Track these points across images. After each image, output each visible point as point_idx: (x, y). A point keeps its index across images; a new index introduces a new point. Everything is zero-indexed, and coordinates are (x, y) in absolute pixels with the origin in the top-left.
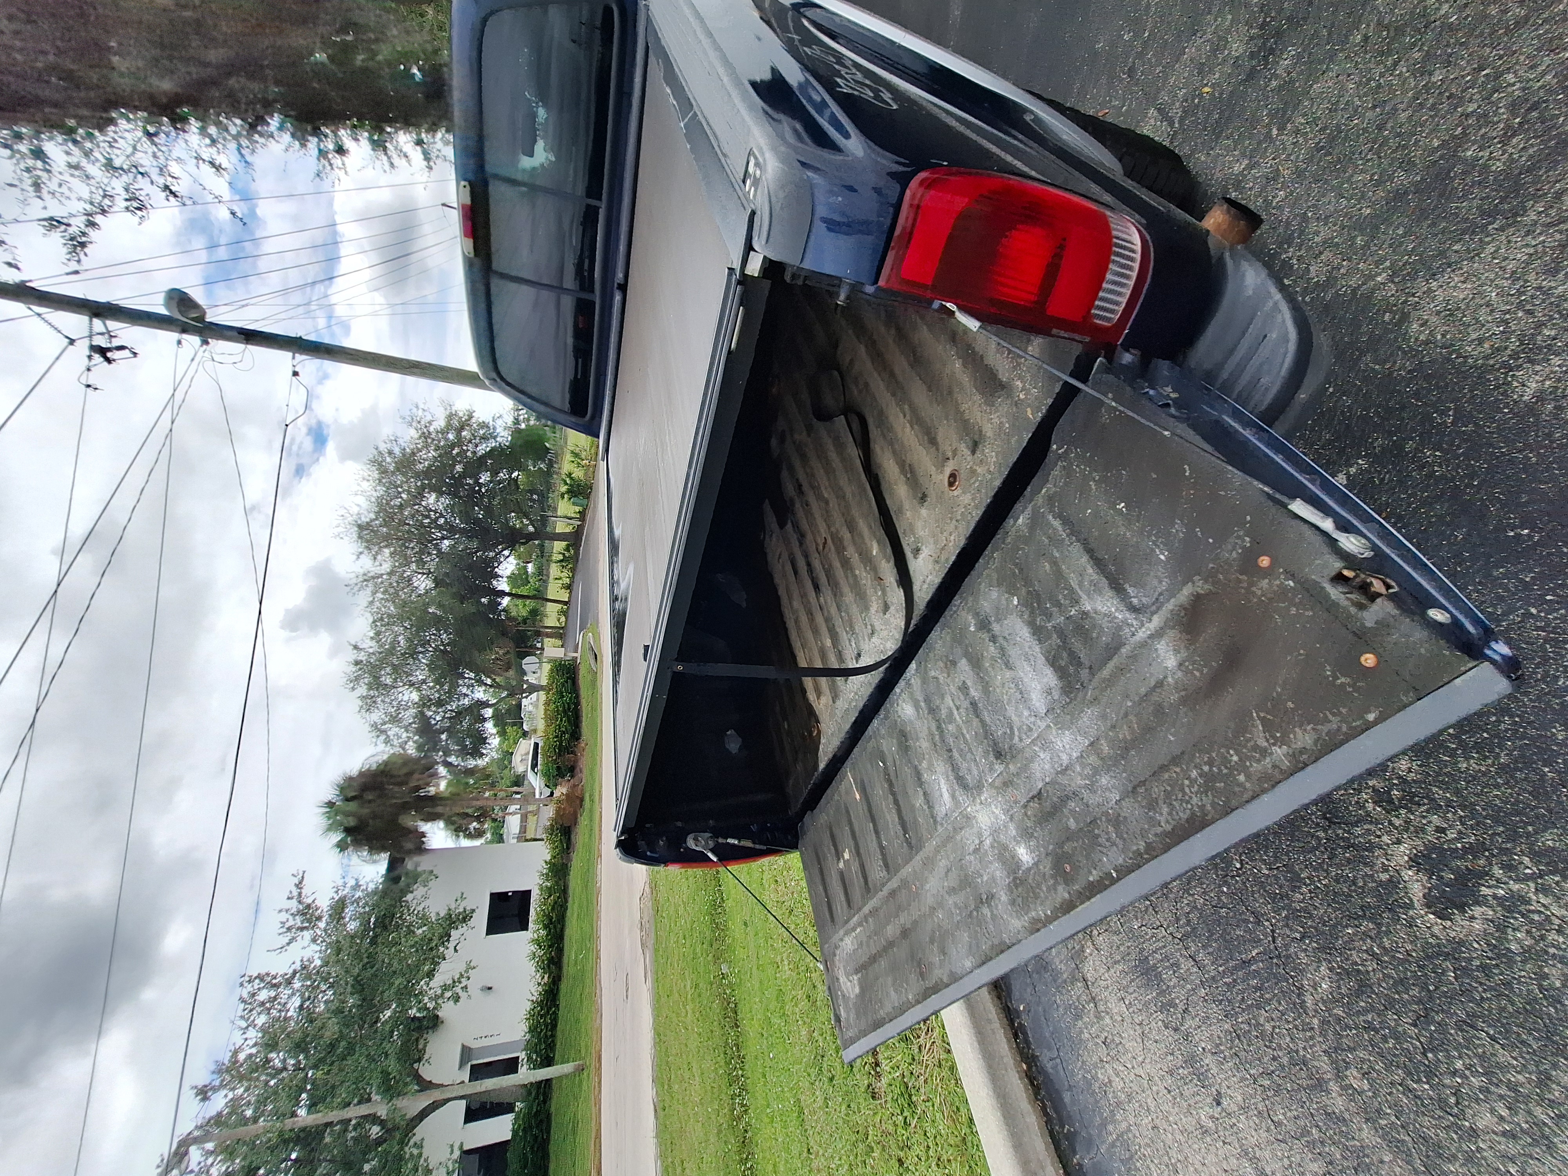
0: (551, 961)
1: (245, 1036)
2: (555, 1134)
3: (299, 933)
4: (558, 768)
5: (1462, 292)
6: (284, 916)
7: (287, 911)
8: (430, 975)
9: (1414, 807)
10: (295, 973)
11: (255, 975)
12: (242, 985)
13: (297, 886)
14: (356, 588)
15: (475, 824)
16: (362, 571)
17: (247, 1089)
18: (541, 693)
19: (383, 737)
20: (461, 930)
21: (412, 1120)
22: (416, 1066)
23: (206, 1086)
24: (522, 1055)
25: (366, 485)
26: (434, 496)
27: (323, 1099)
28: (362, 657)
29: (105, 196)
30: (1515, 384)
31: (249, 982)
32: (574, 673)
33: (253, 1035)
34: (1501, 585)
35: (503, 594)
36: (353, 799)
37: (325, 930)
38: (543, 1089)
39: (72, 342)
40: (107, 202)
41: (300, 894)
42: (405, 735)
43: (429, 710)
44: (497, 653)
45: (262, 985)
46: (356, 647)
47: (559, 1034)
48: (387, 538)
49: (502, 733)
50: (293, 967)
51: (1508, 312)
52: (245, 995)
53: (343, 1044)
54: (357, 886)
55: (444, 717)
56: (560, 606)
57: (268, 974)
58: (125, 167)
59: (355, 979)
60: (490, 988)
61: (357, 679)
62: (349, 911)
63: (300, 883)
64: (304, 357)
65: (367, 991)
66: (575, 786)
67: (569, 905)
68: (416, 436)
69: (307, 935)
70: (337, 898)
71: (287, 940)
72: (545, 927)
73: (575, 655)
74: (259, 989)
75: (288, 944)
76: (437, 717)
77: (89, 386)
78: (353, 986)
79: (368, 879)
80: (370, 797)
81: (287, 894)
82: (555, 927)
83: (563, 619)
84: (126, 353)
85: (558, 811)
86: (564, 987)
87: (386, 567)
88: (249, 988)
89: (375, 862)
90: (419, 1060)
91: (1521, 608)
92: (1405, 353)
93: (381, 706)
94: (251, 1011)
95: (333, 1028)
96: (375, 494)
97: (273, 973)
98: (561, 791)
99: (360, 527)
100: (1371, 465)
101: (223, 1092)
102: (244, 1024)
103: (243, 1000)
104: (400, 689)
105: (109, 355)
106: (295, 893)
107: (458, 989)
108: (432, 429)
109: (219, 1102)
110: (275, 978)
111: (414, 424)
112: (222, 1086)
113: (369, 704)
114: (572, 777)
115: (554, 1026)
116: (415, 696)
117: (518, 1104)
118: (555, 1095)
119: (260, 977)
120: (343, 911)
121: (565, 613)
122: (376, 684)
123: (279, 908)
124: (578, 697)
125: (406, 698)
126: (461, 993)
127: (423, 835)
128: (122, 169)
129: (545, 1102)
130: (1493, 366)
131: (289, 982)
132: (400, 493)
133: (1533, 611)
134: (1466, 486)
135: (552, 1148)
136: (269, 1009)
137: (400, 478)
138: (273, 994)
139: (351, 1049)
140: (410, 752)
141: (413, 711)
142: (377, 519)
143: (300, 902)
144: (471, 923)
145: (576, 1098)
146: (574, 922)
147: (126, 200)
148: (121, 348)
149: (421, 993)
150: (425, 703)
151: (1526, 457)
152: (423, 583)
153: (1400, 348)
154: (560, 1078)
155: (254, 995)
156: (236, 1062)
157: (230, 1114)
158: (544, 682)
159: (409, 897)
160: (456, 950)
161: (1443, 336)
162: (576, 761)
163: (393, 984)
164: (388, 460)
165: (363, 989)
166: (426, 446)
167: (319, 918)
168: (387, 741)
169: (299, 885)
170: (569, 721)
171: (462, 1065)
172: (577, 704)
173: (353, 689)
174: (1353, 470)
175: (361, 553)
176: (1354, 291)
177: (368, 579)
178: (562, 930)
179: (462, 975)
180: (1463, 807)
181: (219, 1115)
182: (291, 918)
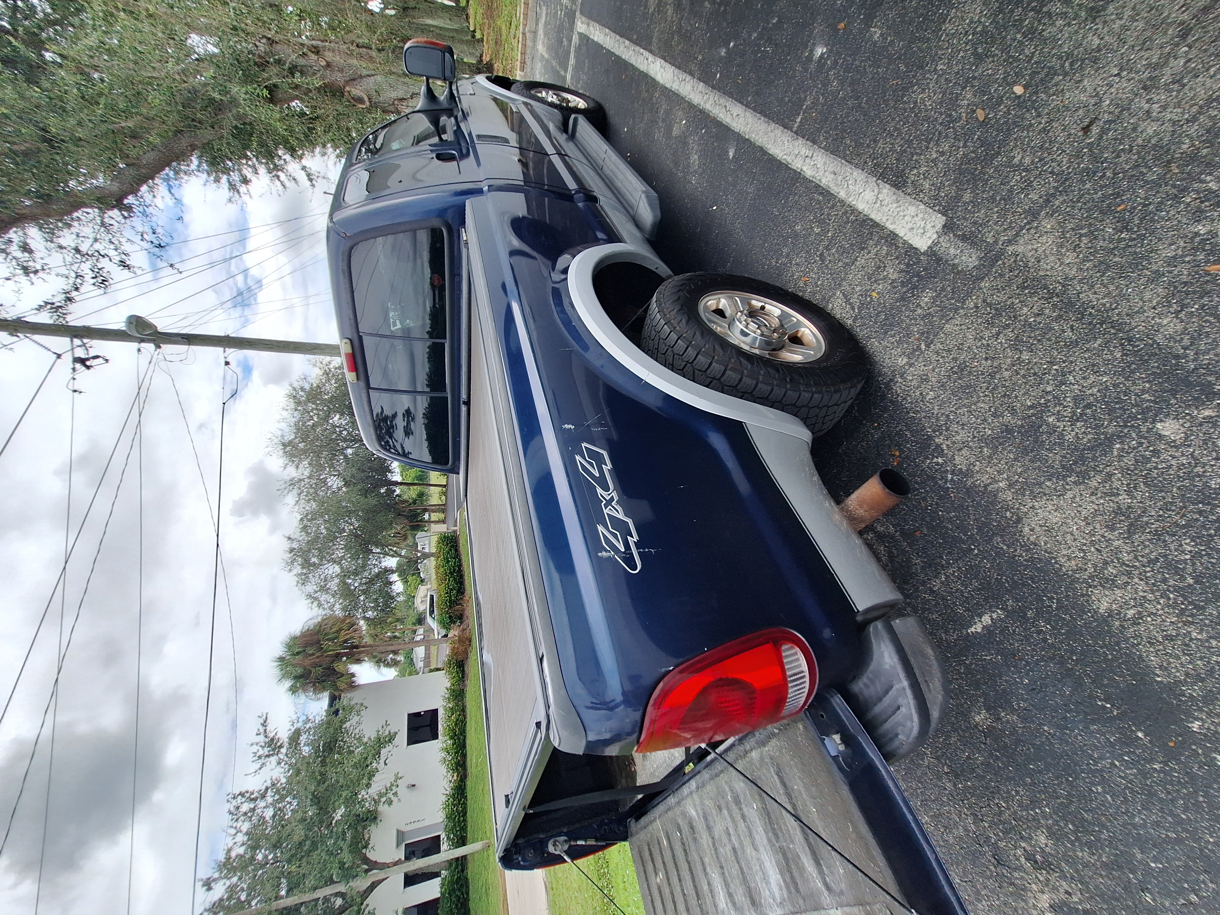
0: (458, 764)
1: (234, 841)
2: (472, 895)
3: (267, 759)
4: (450, 617)
5: (1055, 518)
6: (255, 748)
7: (257, 744)
8: (368, 786)
9: (1051, 872)
10: (267, 789)
11: (238, 793)
12: (228, 801)
13: (263, 725)
14: (286, 492)
15: (391, 656)
16: (288, 478)
17: (240, 878)
18: (432, 558)
19: (316, 603)
20: (388, 748)
21: (365, 892)
22: (364, 851)
23: (209, 879)
24: (443, 836)
25: (285, 414)
26: (338, 416)
27: (297, 885)
28: (295, 545)
29: (77, 277)
30: (1094, 598)
31: (234, 798)
32: (456, 542)
33: (241, 838)
34: (1096, 738)
35: (396, 483)
36: (298, 653)
37: (286, 755)
38: (461, 863)
39: (59, 356)
40: (78, 281)
41: (265, 730)
42: (332, 600)
43: (349, 578)
44: (396, 528)
45: (244, 800)
46: (289, 538)
47: (469, 819)
48: (304, 451)
49: (405, 582)
50: (265, 784)
51: (1085, 545)
52: (232, 809)
53: (308, 843)
54: (308, 720)
55: (360, 584)
56: (440, 488)
57: (247, 792)
58: (90, 253)
59: (313, 794)
60: (414, 786)
61: (292, 563)
62: (303, 738)
63: (265, 722)
64: (232, 350)
65: (322, 803)
66: (464, 630)
67: (468, 719)
68: (321, 373)
69: (274, 760)
70: (293, 730)
71: (258, 766)
72: (451, 738)
73: (455, 528)
74: (242, 803)
75: (260, 769)
76: (355, 583)
77: (75, 391)
78: (311, 800)
79: (314, 714)
80: (311, 652)
81: (256, 731)
82: (459, 739)
83: (444, 498)
84: (100, 361)
85: (453, 649)
86: (469, 783)
87: (307, 473)
88: (234, 803)
89: (319, 699)
90: (366, 847)
91: (1109, 758)
92: (1022, 546)
93: (313, 580)
94: (237, 820)
95: (299, 833)
96: (293, 420)
97: (251, 790)
98: (454, 633)
99: (284, 445)
100: (1006, 616)
101: (222, 882)
102: (233, 831)
103: (230, 813)
104: (326, 566)
105: (88, 363)
106: (262, 730)
107: (390, 795)
108: (331, 366)
109: (219, 890)
110: (253, 794)
111: (318, 365)
112: (221, 878)
113: (304, 580)
114: (461, 623)
115: (464, 813)
116: (337, 569)
117: (443, 872)
118: (470, 866)
119: (242, 794)
120: (298, 738)
121: (445, 494)
122: (307, 564)
123: (250, 743)
124: (460, 560)
125: (330, 572)
126: (392, 797)
127: (353, 675)
128: (87, 254)
129: (463, 871)
130: (1078, 579)
131: (263, 796)
132: (311, 417)
133: (1117, 763)
134: (1069, 659)
135: (471, 905)
136: (251, 817)
137: (311, 406)
138: (252, 806)
139: (314, 846)
140: (337, 612)
141: (337, 581)
142: (296, 438)
143: (266, 737)
144: (396, 741)
145: (486, 869)
146: (473, 734)
147: (93, 278)
148: (96, 357)
149: (363, 800)
150: (345, 575)
151: (1104, 652)
152: (335, 482)
153: (1018, 541)
154: (473, 854)
155: (238, 808)
156: (230, 858)
157: (229, 898)
158: (434, 550)
159: (348, 724)
160: (386, 764)
161: (1045, 544)
162: (463, 610)
163: (341, 796)
164: (302, 393)
165: (319, 802)
166: (329, 380)
167: (281, 746)
168: (320, 605)
169: (264, 724)
170: (455, 579)
171: (398, 845)
172: (460, 566)
173: (290, 570)
174: (995, 616)
175: (287, 464)
176: (986, 486)
177: (293, 483)
178: (464, 740)
179: (392, 785)
180: (1082, 883)
181: (221, 900)
182: (260, 749)
